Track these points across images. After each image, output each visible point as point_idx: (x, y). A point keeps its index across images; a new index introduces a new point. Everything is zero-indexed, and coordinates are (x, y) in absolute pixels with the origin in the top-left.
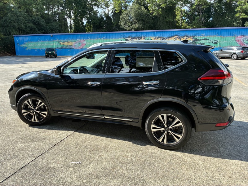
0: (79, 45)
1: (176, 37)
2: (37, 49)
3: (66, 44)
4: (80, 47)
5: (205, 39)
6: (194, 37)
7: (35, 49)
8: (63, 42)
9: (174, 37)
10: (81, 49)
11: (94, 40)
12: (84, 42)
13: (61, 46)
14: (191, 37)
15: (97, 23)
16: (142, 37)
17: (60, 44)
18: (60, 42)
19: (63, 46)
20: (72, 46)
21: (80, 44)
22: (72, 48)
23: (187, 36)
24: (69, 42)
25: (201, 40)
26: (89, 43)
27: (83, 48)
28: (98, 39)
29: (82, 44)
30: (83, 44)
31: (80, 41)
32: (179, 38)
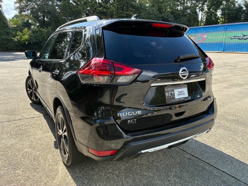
0: (199, 40)
4: (200, 42)
11: (217, 33)
12: (205, 36)
15: (233, 14)
24: (190, 36)
26: (210, 37)
27: (203, 42)
28: (222, 32)
29: (202, 38)
30: (204, 39)
31: (201, 35)
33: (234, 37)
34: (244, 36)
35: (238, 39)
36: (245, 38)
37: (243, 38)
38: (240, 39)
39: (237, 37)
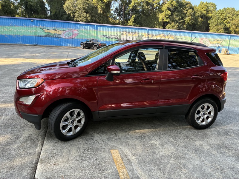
0: (70, 35)
1: (163, 35)
2: (7, 35)
3: (52, 32)
4: (71, 37)
6: (174, 36)
7: (4, 36)
8: (49, 30)
10: (72, 39)
12: (76, 32)
13: (45, 34)
16: (136, 32)
17: (44, 31)
18: (44, 30)
19: (48, 33)
20: (61, 35)
21: (72, 34)
22: (60, 37)
23: (170, 35)
24: (57, 30)
26: (82, 34)
27: (75, 38)
28: (94, 30)
29: (73, 34)
30: (75, 35)
31: (71, 30)
32: (165, 36)
33: (104, 35)
34: (111, 35)
35: (107, 37)
36: (112, 37)
37: (111, 37)
38: (108, 38)
39: (106, 36)
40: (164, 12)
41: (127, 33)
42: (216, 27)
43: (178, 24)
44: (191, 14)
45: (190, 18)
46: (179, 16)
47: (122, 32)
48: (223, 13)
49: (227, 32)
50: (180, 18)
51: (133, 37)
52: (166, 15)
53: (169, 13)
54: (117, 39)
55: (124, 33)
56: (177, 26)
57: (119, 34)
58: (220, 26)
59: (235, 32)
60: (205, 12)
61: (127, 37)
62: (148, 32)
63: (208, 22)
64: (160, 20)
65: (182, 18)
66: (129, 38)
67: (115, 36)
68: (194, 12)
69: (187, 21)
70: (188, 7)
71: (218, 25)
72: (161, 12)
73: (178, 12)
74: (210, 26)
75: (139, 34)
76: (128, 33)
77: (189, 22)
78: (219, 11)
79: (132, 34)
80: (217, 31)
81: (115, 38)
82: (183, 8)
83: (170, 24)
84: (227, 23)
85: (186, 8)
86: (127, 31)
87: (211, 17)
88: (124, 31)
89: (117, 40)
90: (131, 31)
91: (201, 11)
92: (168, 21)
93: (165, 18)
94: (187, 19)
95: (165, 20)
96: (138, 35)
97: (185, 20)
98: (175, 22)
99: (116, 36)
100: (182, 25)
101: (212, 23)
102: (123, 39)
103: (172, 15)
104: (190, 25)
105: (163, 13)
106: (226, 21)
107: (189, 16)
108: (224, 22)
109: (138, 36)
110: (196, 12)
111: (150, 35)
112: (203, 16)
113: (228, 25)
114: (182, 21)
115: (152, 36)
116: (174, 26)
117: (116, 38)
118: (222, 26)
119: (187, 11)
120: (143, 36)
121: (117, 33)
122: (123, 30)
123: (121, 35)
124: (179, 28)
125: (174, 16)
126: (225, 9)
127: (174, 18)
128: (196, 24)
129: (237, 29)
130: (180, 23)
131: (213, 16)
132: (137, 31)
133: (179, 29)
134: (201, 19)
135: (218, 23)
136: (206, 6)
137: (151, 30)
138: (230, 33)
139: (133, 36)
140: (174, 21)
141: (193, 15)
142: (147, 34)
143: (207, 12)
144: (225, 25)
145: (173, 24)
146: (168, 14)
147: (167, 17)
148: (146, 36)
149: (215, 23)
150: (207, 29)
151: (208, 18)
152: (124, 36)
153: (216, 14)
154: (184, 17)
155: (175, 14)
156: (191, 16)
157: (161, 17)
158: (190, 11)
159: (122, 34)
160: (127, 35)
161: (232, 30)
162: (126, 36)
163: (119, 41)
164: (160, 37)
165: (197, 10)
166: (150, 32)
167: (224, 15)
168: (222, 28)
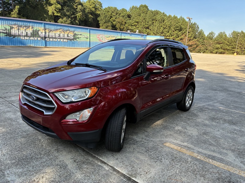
5: (81, 35)
6: (74, 32)
9: (60, 30)
14: (72, 32)
16: (29, 26)
23: (69, 31)
25: (78, 35)
32: (64, 31)
40: (54, 5)
41: (18, 26)
42: (105, 24)
43: (70, 19)
44: (81, 10)
45: (81, 13)
46: (70, 11)
47: (11, 26)
48: (109, 12)
49: (114, 29)
50: (72, 13)
51: (27, 32)
52: (56, 8)
53: (59, 6)
54: (6, 34)
55: (15, 27)
56: (70, 21)
57: (8, 27)
58: (108, 23)
59: (120, 29)
60: (93, 9)
61: (19, 31)
62: (45, 27)
63: (98, 19)
64: (50, 13)
65: (74, 14)
66: (22, 32)
67: (2, 30)
68: (84, 8)
69: (79, 16)
70: (77, 3)
71: (107, 22)
72: (51, 5)
73: (68, 6)
74: (100, 23)
75: (34, 28)
76: (20, 27)
77: (80, 18)
78: (105, 9)
79: (25, 28)
80: (107, 28)
81: (2, 33)
82: (73, 3)
83: (62, 18)
84: (113, 21)
85: (75, 3)
86: (18, 25)
87: (99, 15)
88: (14, 25)
89: (6, 36)
90: (24, 24)
91: (90, 8)
92: (59, 15)
93: (55, 12)
94: (79, 15)
95: (56, 14)
96: (32, 29)
97: (77, 16)
98: (67, 17)
99: (4, 30)
100: (74, 20)
101: (101, 20)
102: (14, 34)
103: (62, 9)
104: (82, 21)
105: (52, 6)
106: (112, 19)
107: (79, 12)
108: (111, 20)
109: (33, 31)
110: (85, 8)
111: (48, 30)
112: (92, 13)
113: (114, 23)
114: (74, 16)
115: (50, 31)
116: (67, 21)
117: (4, 33)
118: (110, 24)
119: (76, 6)
120: (39, 31)
121: (5, 27)
122: (13, 23)
123: (10, 29)
124: (72, 23)
125: (65, 10)
126: (109, 7)
127: (66, 13)
128: (87, 20)
129: (122, 27)
130: (72, 18)
131: (101, 14)
132: (31, 24)
133: (72, 25)
134: (91, 16)
135: (106, 21)
136: (94, 3)
137: (48, 24)
138: (116, 30)
139: (27, 30)
140: (65, 15)
141: (83, 11)
142: (43, 28)
143: (96, 9)
144: (112, 23)
145: (65, 19)
146: (58, 8)
147: (58, 11)
148: (42, 31)
149: (104, 21)
150: (98, 26)
151: (97, 15)
152: (15, 30)
153: (104, 12)
154: (75, 13)
155: (66, 8)
156: (81, 12)
157: (51, 10)
158: (80, 7)
159: (12, 28)
160: (18, 29)
161: (118, 27)
162: (17, 31)
163: (9, 36)
164: (59, 33)
165: (86, 7)
166: (47, 26)
167: (110, 13)
168: (110, 25)
